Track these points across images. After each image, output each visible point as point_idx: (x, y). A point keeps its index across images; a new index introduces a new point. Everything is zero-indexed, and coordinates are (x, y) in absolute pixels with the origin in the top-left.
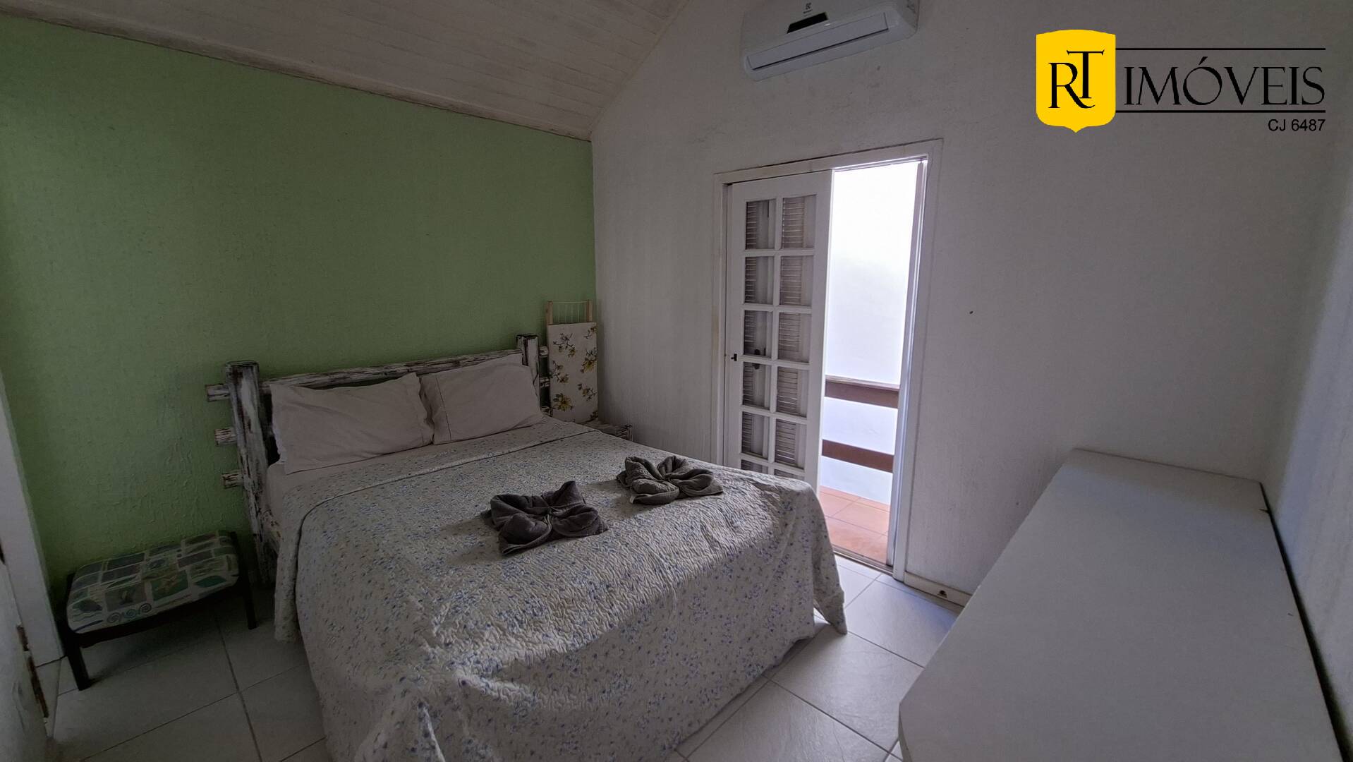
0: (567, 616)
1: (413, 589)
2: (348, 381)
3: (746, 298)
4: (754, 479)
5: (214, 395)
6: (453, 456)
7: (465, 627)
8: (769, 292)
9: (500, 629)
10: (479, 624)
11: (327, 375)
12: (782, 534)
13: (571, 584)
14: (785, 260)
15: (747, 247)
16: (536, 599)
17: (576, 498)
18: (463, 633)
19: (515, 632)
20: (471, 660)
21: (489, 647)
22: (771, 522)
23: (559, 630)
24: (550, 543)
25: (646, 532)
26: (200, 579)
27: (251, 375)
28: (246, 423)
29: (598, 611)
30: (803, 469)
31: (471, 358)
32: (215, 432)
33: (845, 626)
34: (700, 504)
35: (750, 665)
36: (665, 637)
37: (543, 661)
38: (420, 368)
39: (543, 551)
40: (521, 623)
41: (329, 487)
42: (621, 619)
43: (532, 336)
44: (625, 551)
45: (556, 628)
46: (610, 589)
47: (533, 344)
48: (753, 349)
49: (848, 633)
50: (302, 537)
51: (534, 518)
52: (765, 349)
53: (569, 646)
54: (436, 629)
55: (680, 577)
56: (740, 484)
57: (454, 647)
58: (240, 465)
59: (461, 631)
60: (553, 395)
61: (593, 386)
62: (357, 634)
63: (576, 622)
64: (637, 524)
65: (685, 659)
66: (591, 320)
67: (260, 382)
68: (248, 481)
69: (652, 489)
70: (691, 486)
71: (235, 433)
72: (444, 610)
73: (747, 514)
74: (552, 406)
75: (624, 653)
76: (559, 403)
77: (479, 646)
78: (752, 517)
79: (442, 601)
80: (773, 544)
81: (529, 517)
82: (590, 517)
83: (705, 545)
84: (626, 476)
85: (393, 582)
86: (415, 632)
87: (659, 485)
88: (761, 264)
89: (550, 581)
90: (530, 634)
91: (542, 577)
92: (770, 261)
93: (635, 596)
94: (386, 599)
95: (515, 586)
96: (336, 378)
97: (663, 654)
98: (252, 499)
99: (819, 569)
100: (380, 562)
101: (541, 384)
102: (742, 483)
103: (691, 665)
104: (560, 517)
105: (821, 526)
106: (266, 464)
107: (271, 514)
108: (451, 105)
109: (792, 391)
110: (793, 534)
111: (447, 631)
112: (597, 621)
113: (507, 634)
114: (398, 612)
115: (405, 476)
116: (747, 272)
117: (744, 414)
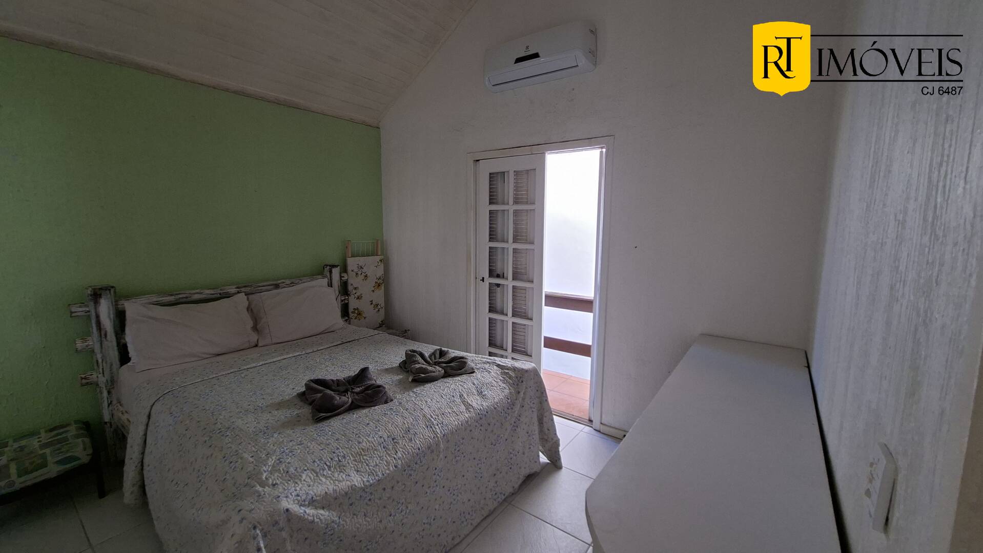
0: (363, 461)
1: (246, 449)
2: (189, 299)
3: (490, 238)
4: (497, 362)
5: (76, 312)
6: (273, 354)
7: (287, 472)
8: (506, 234)
9: (314, 472)
10: (298, 469)
11: (172, 295)
12: (516, 399)
13: (366, 439)
14: (516, 213)
15: (490, 203)
16: (341, 450)
17: (371, 379)
18: (286, 476)
19: (325, 474)
20: (293, 494)
21: (306, 485)
22: (508, 391)
23: (358, 471)
24: (350, 411)
25: (421, 401)
26: (60, 458)
27: (109, 296)
28: (103, 333)
29: (386, 457)
30: (531, 356)
31: (288, 282)
32: (75, 341)
33: (561, 463)
34: (459, 380)
35: (496, 494)
36: (435, 474)
37: (346, 493)
38: (248, 290)
39: (345, 417)
40: (329, 467)
41: (174, 380)
42: (403, 462)
43: (335, 266)
44: (406, 414)
45: (355, 470)
46: (395, 441)
47: (336, 272)
48: (495, 274)
49: (563, 468)
50: (151, 420)
51: (338, 394)
52: (504, 273)
53: (365, 482)
54: (265, 475)
55: (445, 431)
56: (487, 366)
57: (279, 486)
58: (96, 367)
59: (284, 475)
60: (351, 309)
61: (382, 302)
62: (200, 486)
63: (370, 465)
64: (414, 395)
65: (449, 490)
66: (379, 254)
67: (116, 301)
68: (102, 380)
69: (424, 371)
70: (452, 368)
71: (93, 341)
72: (271, 462)
73: (492, 386)
74: (351, 317)
75: (405, 487)
76: (356, 315)
77: (298, 485)
78: (495, 388)
79: (269, 455)
80: (510, 406)
81: (334, 394)
82: (380, 392)
83: (463, 408)
84: (406, 363)
85: (229, 445)
86: (249, 478)
87: (430, 368)
88: (500, 215)
89: (351, 437)
90: (336, 475)
91: (345, 435)
92: (506, 212)
93: (413, 445)
94: (224, 457)
95: (324, 443)
96: (180, 298)
97: (433, 487)
98: (105, 394)
99: (542, 423)
100: (218, 431)
101: (342, 301)
102: (488, 365)
103: (454, 495)
104: (357, 393)
105: (543, 393)
106: (119, 366)
107: (121, 405)
108: (276, 99)
109: (523, 302)
110: (523, 399)
111: (274, 475)
112: (386, 464)
113: (319, 476)
114: (234, 466)
115: (236, 370)
116: (490, 220)
117: (490, 319)
